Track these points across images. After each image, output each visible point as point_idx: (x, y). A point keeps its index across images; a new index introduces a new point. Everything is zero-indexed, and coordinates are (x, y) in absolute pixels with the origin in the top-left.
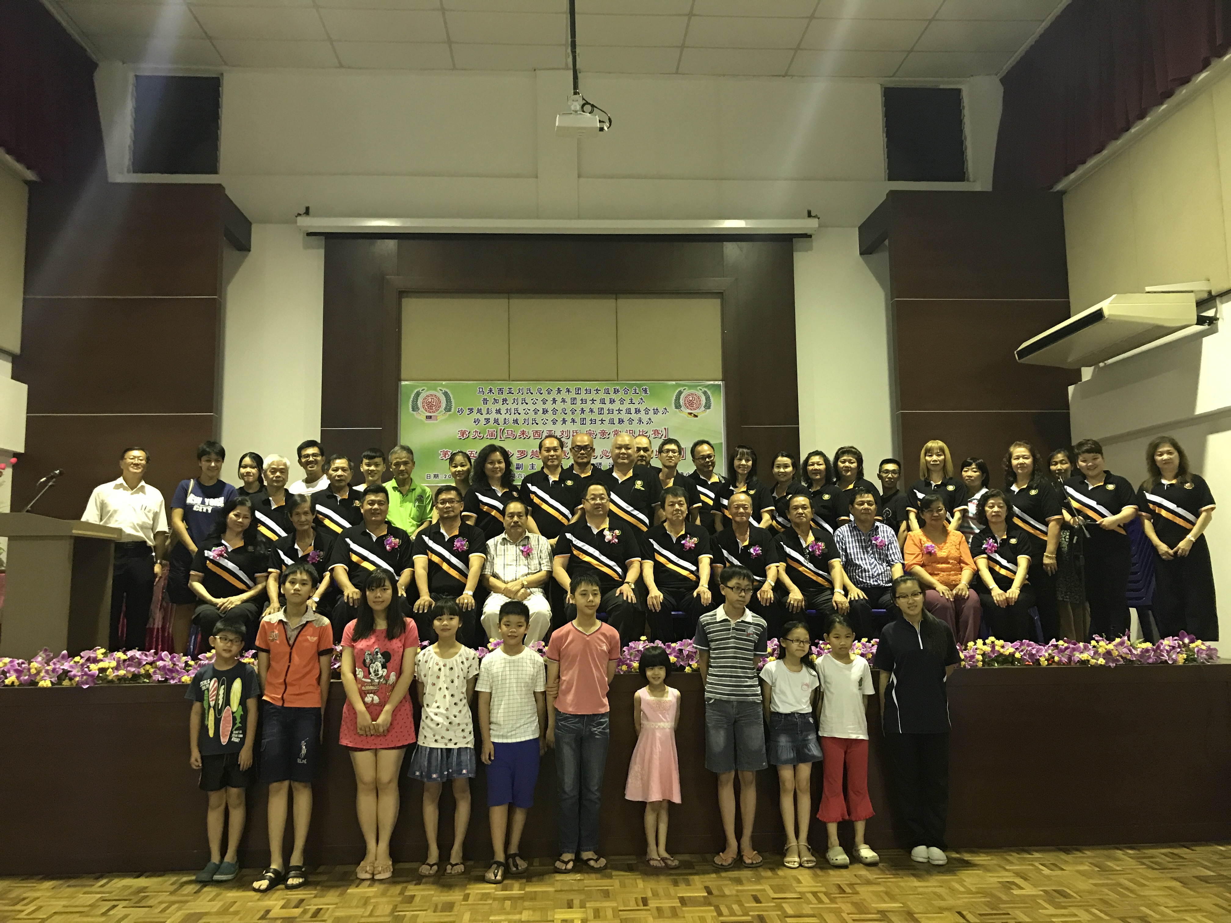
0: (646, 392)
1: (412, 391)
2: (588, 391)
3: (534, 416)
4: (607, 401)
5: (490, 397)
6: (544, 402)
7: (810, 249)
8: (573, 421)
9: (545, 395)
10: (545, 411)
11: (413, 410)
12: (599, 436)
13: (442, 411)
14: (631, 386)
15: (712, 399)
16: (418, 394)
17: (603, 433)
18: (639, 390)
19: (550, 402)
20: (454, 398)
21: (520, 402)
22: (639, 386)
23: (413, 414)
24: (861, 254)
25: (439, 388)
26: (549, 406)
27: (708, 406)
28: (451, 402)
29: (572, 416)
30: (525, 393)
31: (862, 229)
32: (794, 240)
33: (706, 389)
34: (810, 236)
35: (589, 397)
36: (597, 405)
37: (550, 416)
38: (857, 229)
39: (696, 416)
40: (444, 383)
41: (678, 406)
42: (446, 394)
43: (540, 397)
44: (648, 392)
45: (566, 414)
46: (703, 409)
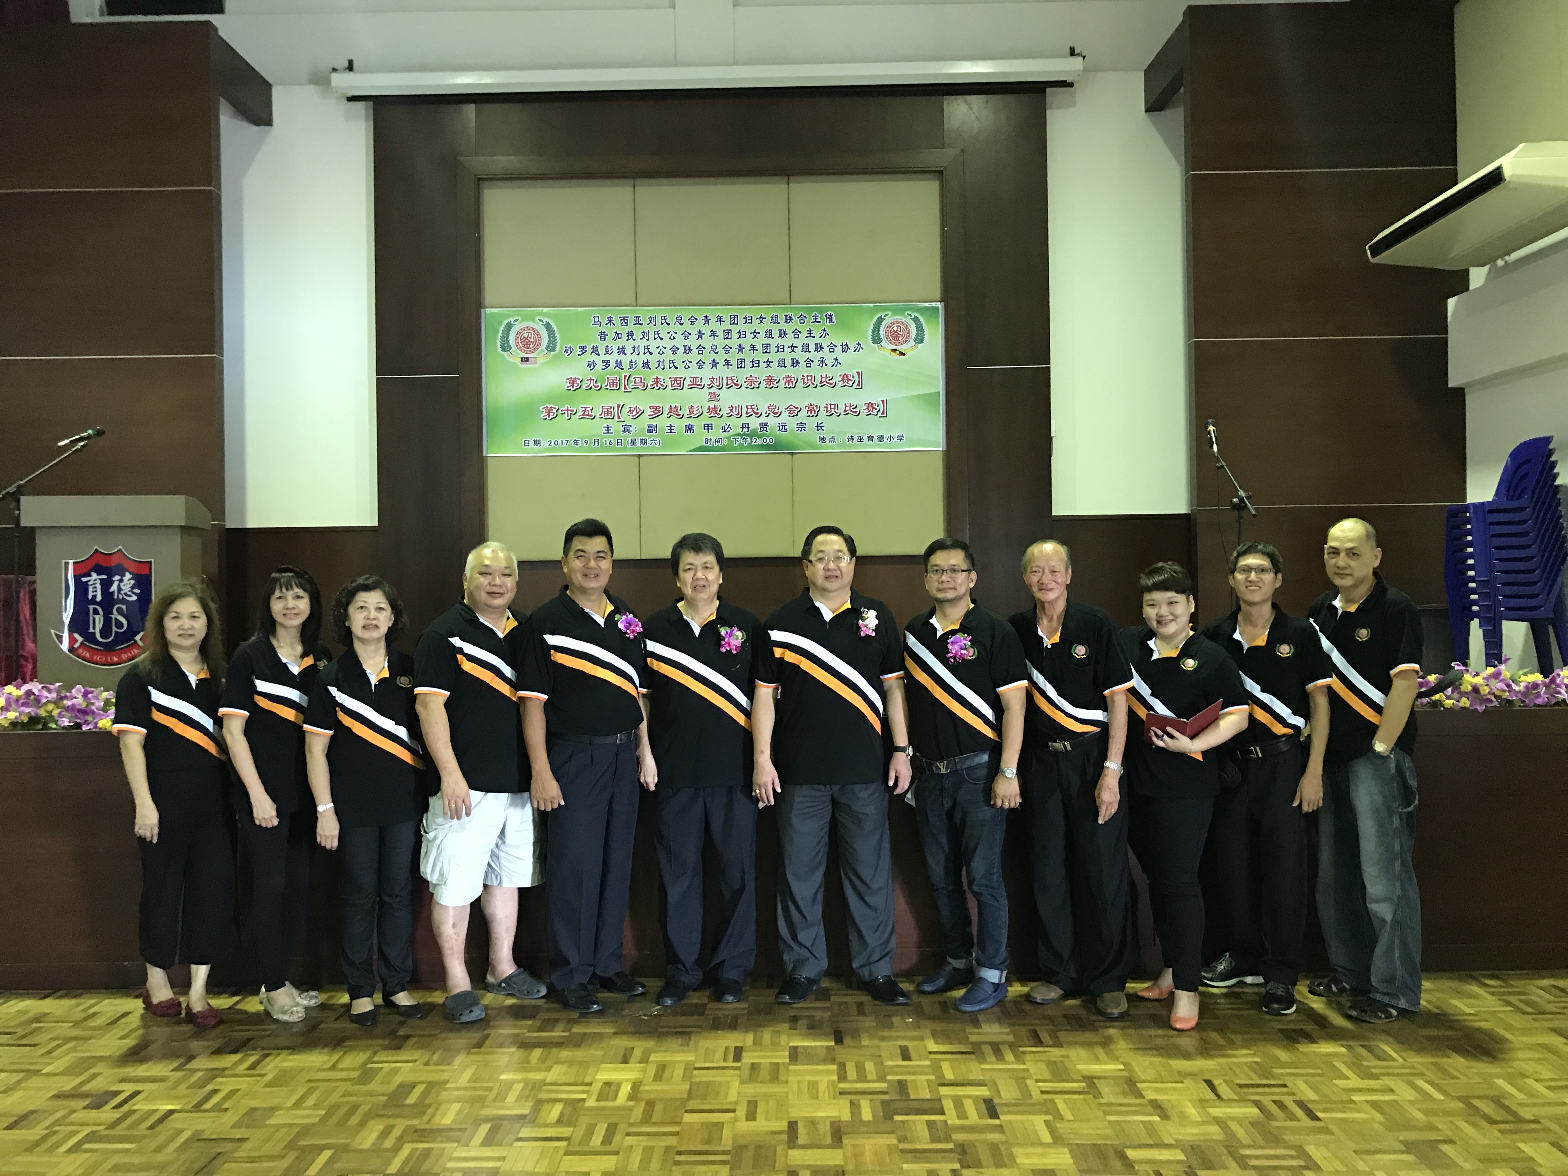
0: (831, 321)
1: (501, 323)
2: (748, 320)
3: (673, 357)
4: (776, 334)
5: (610, 331)
6: (686, 335)
7: (1073, 104)
8: (727, 363)
9: (687, 327)
10: (687, 350)
11: (504, 349)
12: (764, 384)
13: (542, 351)
14: (810, 311)
15: (925, 328)
16: (509, 326)
17: (770, 380)
18: (821, 318)
19: (694, 336)
20: (560, 332)
21: (652, 338)
22: (821, 311)
23: (503, 355)
24: (1147, 111)
25: (537, 318)
26: (693, 342)
27: (920, 339)
28: (554, 337)
29: (726, 356)
30: (659, 323)
31: (1149, 73)
32: (1048, 90)
33: (917, 315)
34: (1071, 85)
35: (749, 329)
36: (761, 340)
37: (694, 357)
38: (1142, 74)
39: (902, 354)
40: (545, 310)
41: (877, 340)
42: (548, 326)
43: (681, 330)
44: (834, 320)
45: (717, 353)
46: (912, 343)
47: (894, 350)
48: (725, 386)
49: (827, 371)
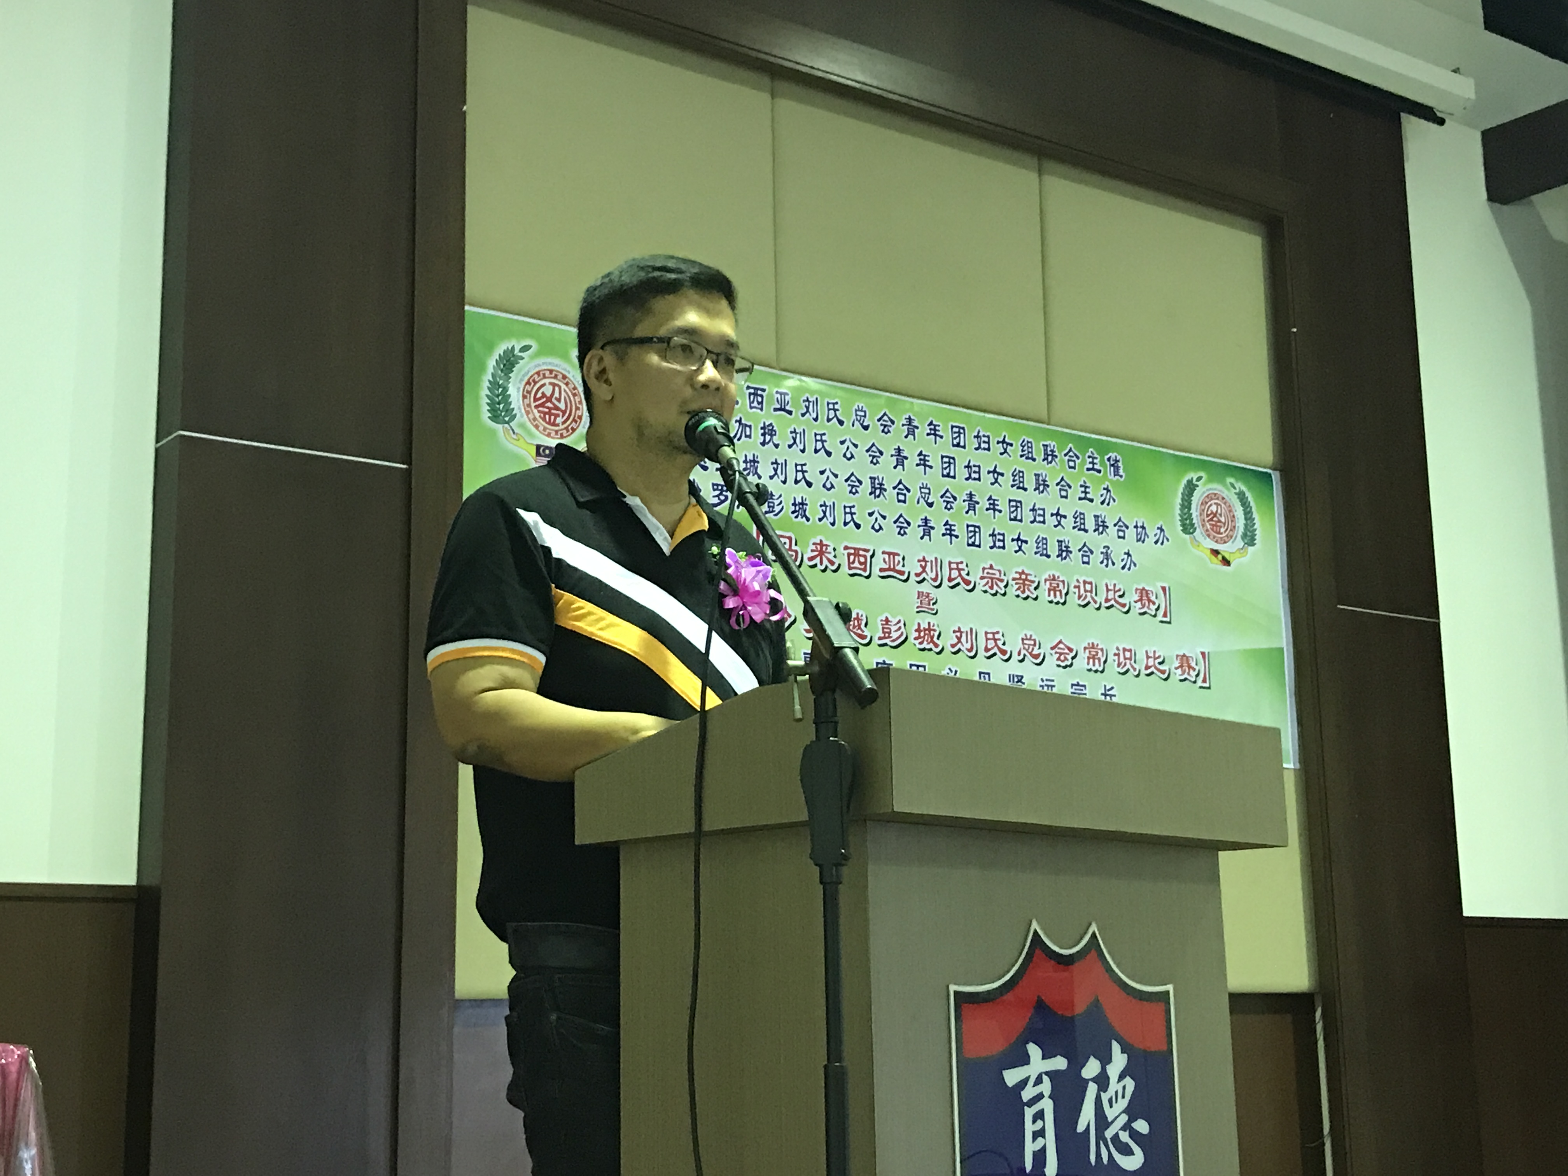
0: (1116, 473)
1: (490, 348)
2: (982, 443)
3: (850, 500)
4: (1030, 482)
6: (876, 456)
8: (949, 531)
9: (875, 436)
10: (877, 489)
11: (497, 416)
12: (1012, 590)
14: (1084, 443)
15: (1255, 515)
16: (508, 362)
17: (1023, 580)
18: (1102, 463)
19: (888, 460)
21: (810, 449)
22: (1103, 447)
23: (493, 432)
26: (887, 471)
27: (1250, 539)
29: (947, 516)
30: (823, 418)
33: (1243, 486)
34: (1439, 121)
35: (986, 461)
36: (1005, 492)
37: (888, 505)
39: (1226, 562)
41: (1188, 527)
43: (865, 440)
44: (1121, 472)
45: (930, 505)
46: (1240, 543)
47: (1216, 552)
48: (946, 583)
49: (1113, 577)
